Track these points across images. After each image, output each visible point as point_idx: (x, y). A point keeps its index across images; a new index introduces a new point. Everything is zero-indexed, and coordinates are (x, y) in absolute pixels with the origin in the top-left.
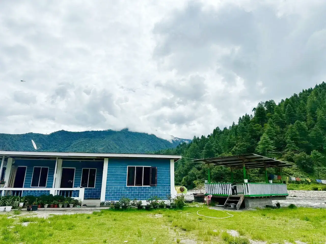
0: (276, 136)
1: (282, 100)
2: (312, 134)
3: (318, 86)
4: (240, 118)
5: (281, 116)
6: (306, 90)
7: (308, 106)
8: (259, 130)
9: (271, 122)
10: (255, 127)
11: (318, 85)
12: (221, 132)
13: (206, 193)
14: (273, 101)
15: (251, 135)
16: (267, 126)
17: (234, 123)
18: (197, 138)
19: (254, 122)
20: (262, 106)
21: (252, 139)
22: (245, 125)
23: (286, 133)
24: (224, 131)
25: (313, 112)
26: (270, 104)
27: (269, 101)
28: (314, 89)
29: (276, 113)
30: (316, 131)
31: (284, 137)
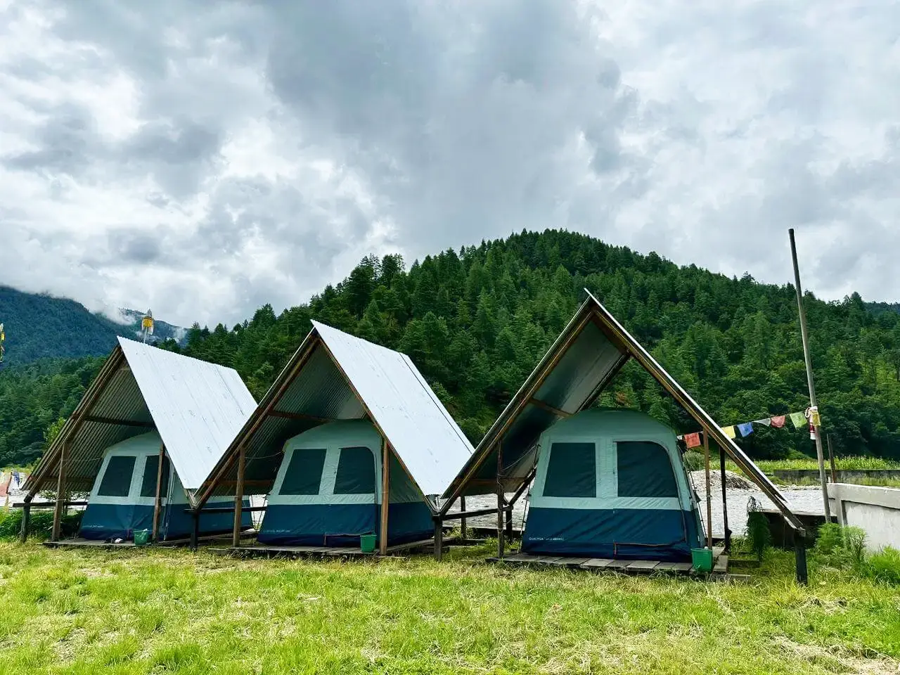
5: (403, 297)
18: (201, 330)
29: (392, 289)
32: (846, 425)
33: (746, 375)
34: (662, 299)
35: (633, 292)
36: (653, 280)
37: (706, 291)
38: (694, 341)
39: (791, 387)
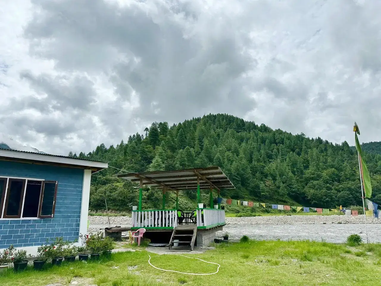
0: (166, 160)
1: (174, 124)
2: (198, 162)
3: (206, 117)
4: (130, 137)
5: (173, 140)
6: (196, 119)
7: (197, 134)
8: (150, 152)
9: (163, 145)
10: (146, 148)
11: (206, 115)
12: (106, 151)
13: (132, 227)
14: (167, 123)
15: (142, 157)
16: (159, 149)
17: (122, 141)
18: (73, 155)
19: (146, 142)
20: (156, 126)
21: (143, 161)
22: (136, 145)
23: (176, 157)
24: (109, 150)
25: (201, 141)
26: (164, 126)
27: (163, 123)
28: (203, 119)
29: (168, 137)
30: (202, 158)
31: (174, 162)
32: (356, 195)
33: (313, 174)
34: (271, 143)
35: (259, 140)
36: (266, 135)
37: (288, 140)
38: (290, 160)
39: (331, 179)
